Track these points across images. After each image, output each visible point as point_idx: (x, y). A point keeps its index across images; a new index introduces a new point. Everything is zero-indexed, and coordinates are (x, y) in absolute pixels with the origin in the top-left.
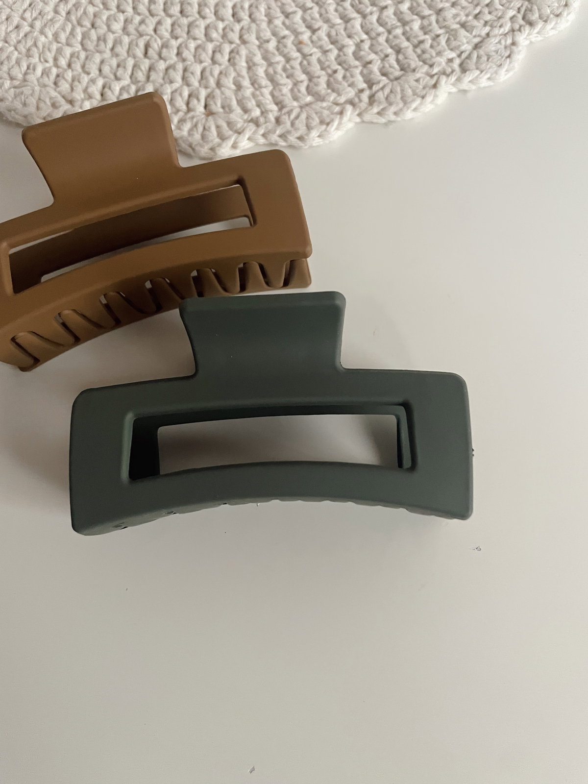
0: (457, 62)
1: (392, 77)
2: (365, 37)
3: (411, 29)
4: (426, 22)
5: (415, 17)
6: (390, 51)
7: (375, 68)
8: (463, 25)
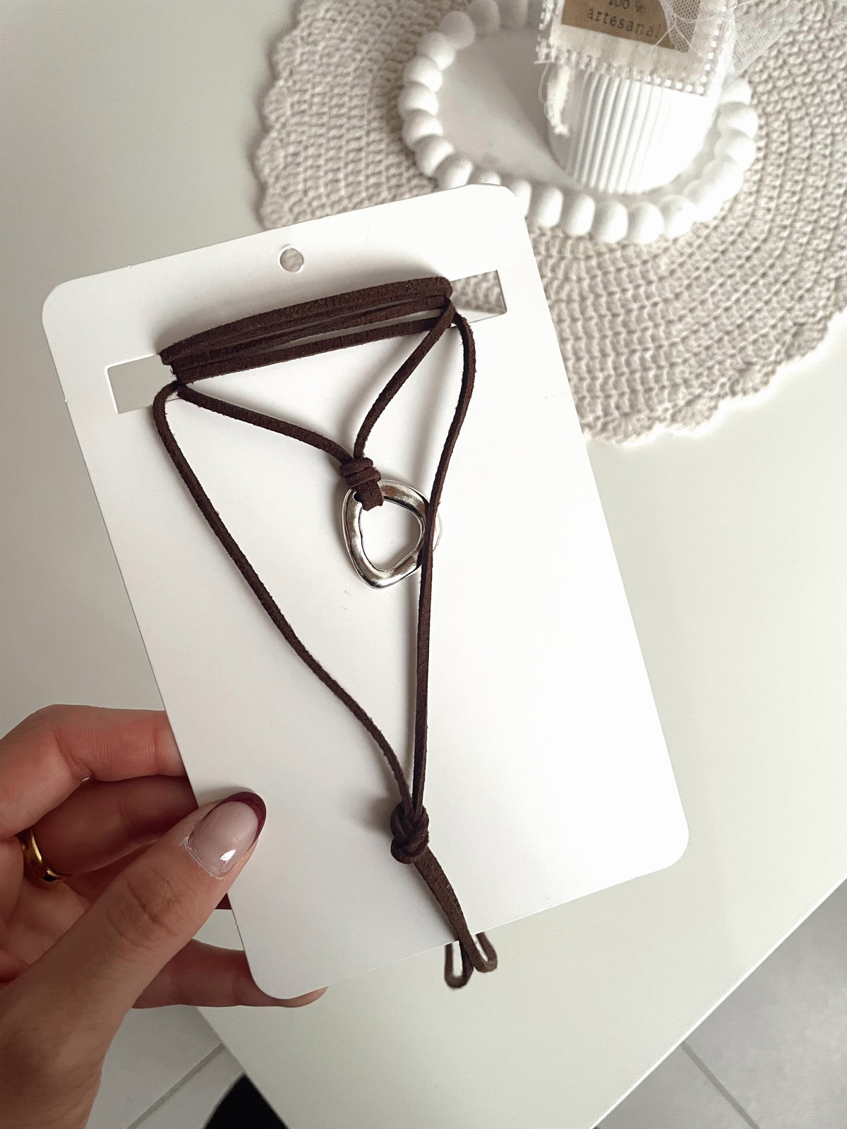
0: (670, 412)
1: (621, 411)
2: (612, 372)
3: (647, 376)
4: (660, 372)
5: (653, 366)
6: (627, 390)
7: (612, 402)
8: (686, 381)
